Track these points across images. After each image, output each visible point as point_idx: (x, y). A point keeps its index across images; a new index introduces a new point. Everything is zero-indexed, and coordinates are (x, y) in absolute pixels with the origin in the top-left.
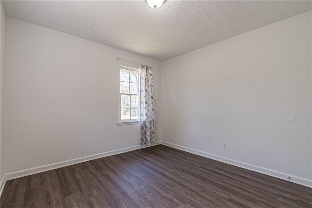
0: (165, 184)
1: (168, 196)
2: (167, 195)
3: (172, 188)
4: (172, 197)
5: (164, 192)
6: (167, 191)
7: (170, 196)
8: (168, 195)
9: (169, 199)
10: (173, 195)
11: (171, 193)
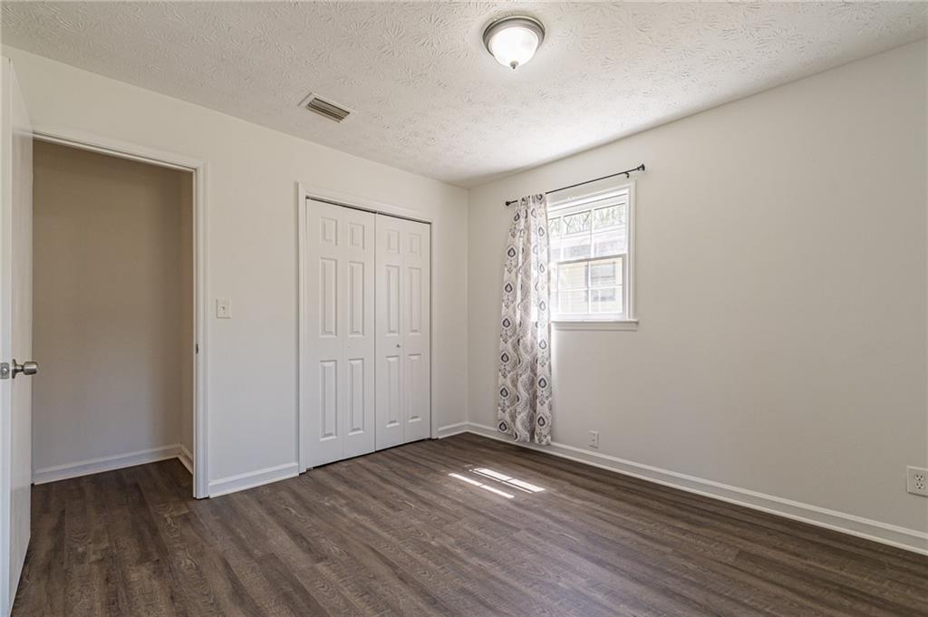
0: (488, 600)
1: (480, 562)
2: (482, 563)
3: (468, 586)
4: (469, 560)
5: (493, 572)
6: (481, 576)
7: (475, 561)
8: (480, 565)
9: (478, 555)
10: (467, 563)
11: (470, 569)
